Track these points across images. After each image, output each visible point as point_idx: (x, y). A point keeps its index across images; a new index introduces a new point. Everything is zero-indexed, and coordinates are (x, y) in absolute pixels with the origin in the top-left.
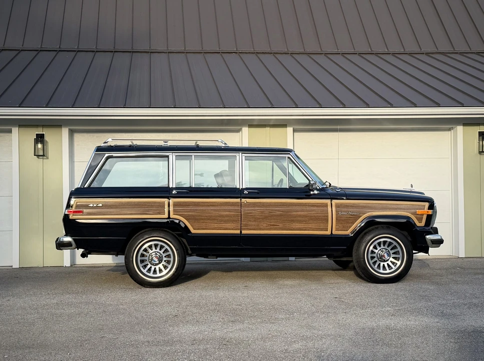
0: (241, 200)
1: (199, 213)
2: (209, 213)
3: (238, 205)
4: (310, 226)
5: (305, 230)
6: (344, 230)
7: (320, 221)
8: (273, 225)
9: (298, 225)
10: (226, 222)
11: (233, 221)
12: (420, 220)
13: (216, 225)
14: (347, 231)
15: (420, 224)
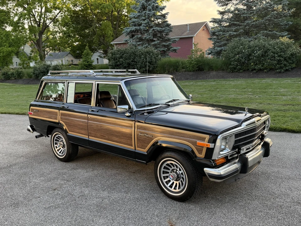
0: (87, 115)
1: (70, 121)
2: (74, 122)
3: (87, 119)
4: (122, 140)
5: (120, 143)
6: (143, 149)
7: (128, 138)
8: (103, 136)
9: (116, 139)
10: (82, 129)
11: (85, 129)
12: (200, 151)
13: (77, 131)
14: (145, 149)
15: (200, 155)
